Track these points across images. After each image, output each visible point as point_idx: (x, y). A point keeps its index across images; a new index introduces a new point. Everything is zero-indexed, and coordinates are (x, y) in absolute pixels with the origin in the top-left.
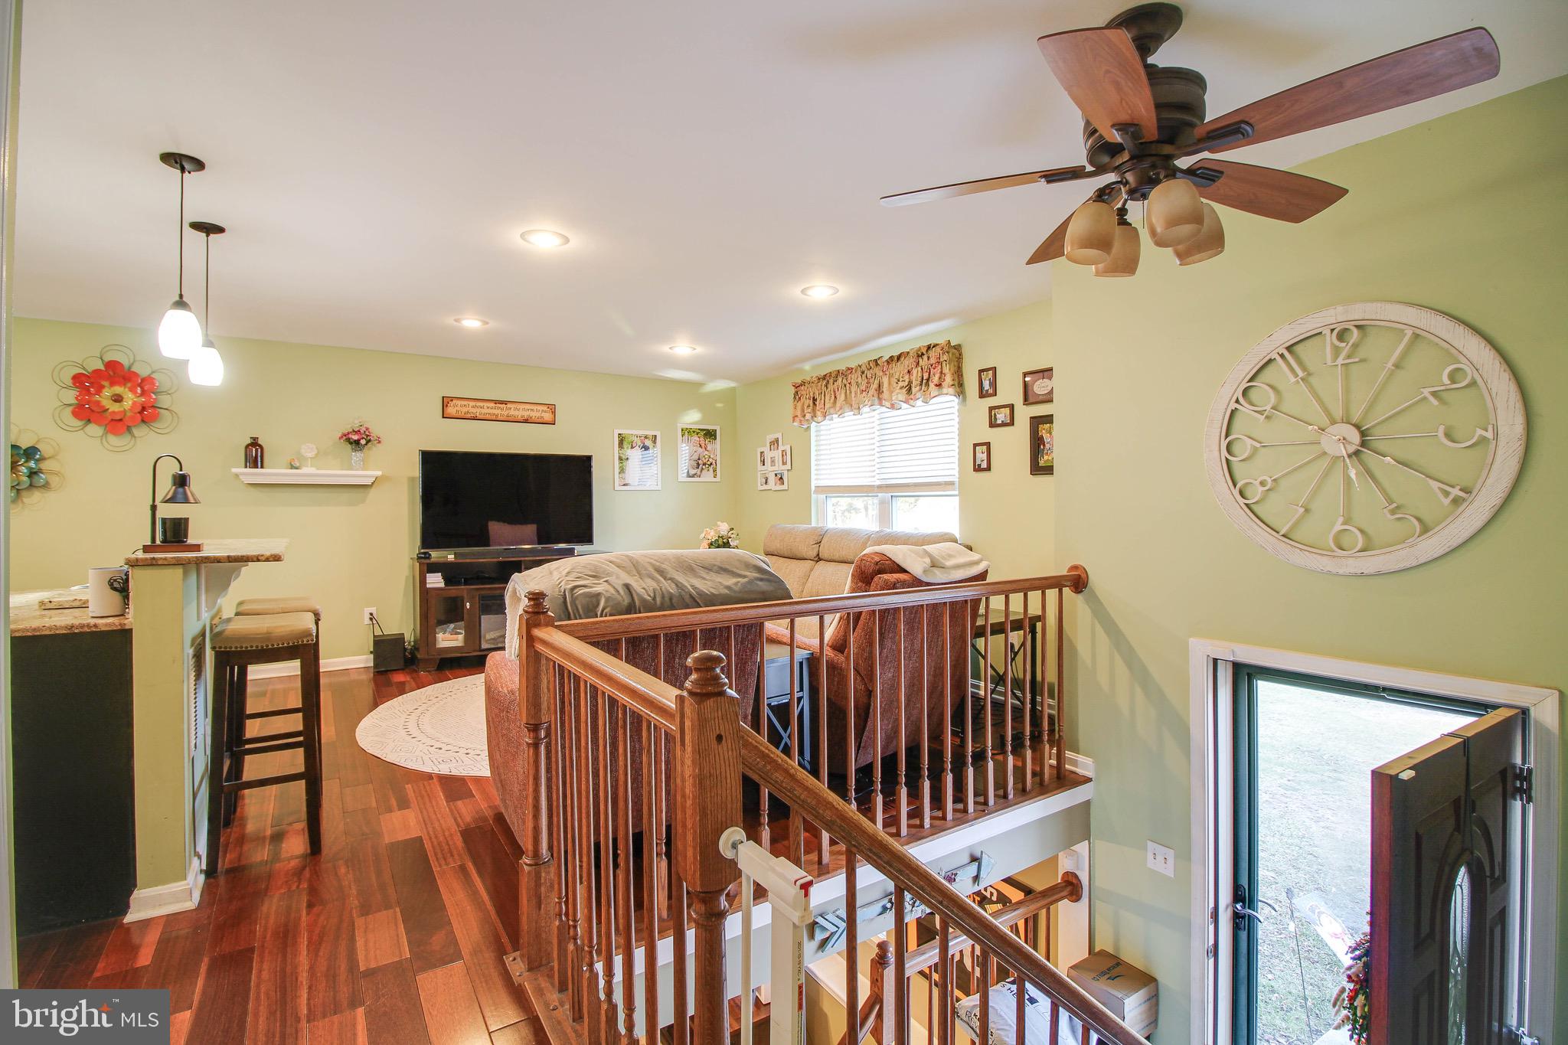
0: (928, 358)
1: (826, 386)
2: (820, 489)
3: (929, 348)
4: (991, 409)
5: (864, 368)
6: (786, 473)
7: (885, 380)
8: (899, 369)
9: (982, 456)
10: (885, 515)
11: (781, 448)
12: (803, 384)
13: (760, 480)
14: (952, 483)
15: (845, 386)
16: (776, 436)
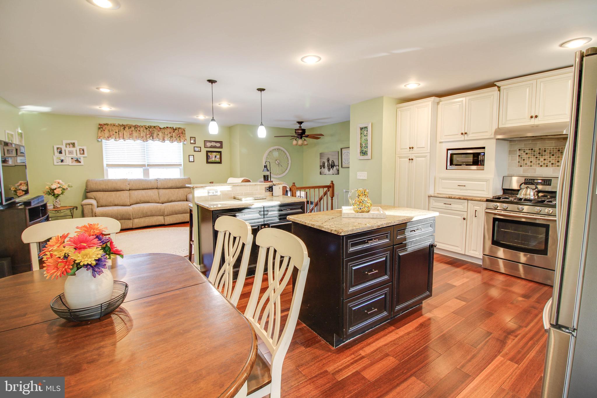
0: (178, 131)
1: (124, 128)
2: (108, 165)
3: (179, 128)
4: (194, 147)
5: (147, 127)
6: (82, 158)
7: (160, 134)
8: (167, 131)
9: (191, 159)
10: (146, 173)
11: (78, 147)
12: (107, 124)
13: (56, 161)
14: (181, 165)
15: (136, 131)
16: (73, 142)
